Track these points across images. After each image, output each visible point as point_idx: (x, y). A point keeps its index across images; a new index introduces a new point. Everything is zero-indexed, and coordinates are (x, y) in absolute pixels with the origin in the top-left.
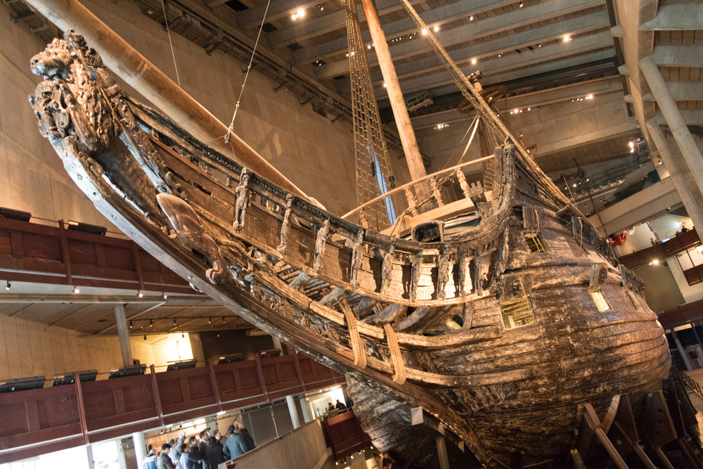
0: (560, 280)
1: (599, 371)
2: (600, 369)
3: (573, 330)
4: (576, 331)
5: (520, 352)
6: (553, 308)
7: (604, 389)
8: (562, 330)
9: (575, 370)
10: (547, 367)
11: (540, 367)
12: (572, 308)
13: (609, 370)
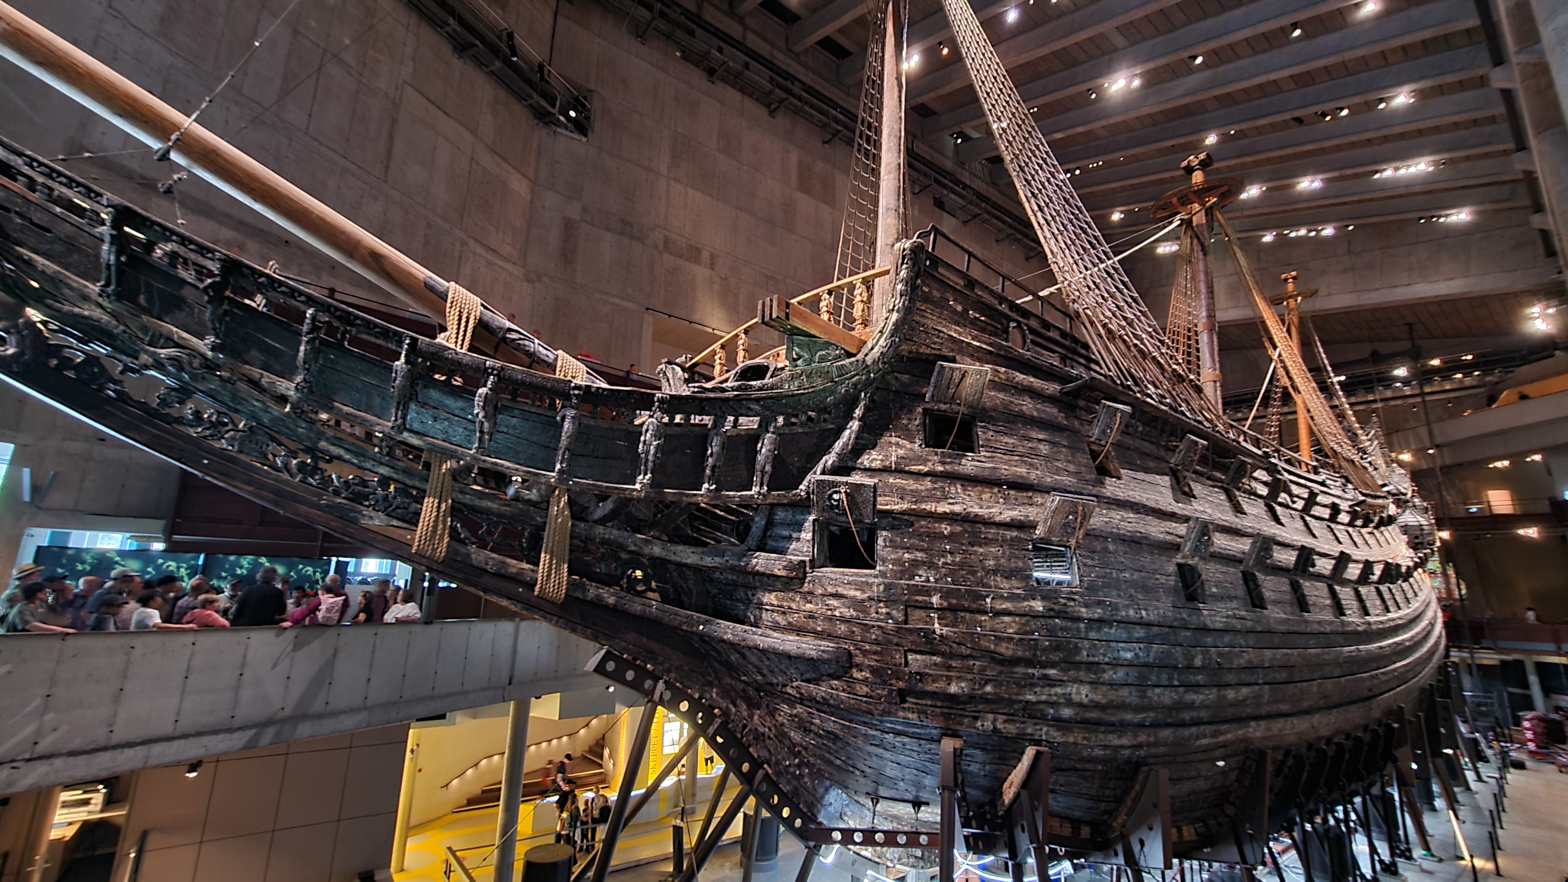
0: (957, 508)
1: (988, 693)
2: (988, 688)
3: (945, 604)
4: (952, 609)
5: (829, 613)
6: (919, 555)
7: (995, 728)
8: (920, 598)
9: (927, 674)
10: (875, 653)
11: (860, 649)
12: (962, 565)
13: (1014, 697)
